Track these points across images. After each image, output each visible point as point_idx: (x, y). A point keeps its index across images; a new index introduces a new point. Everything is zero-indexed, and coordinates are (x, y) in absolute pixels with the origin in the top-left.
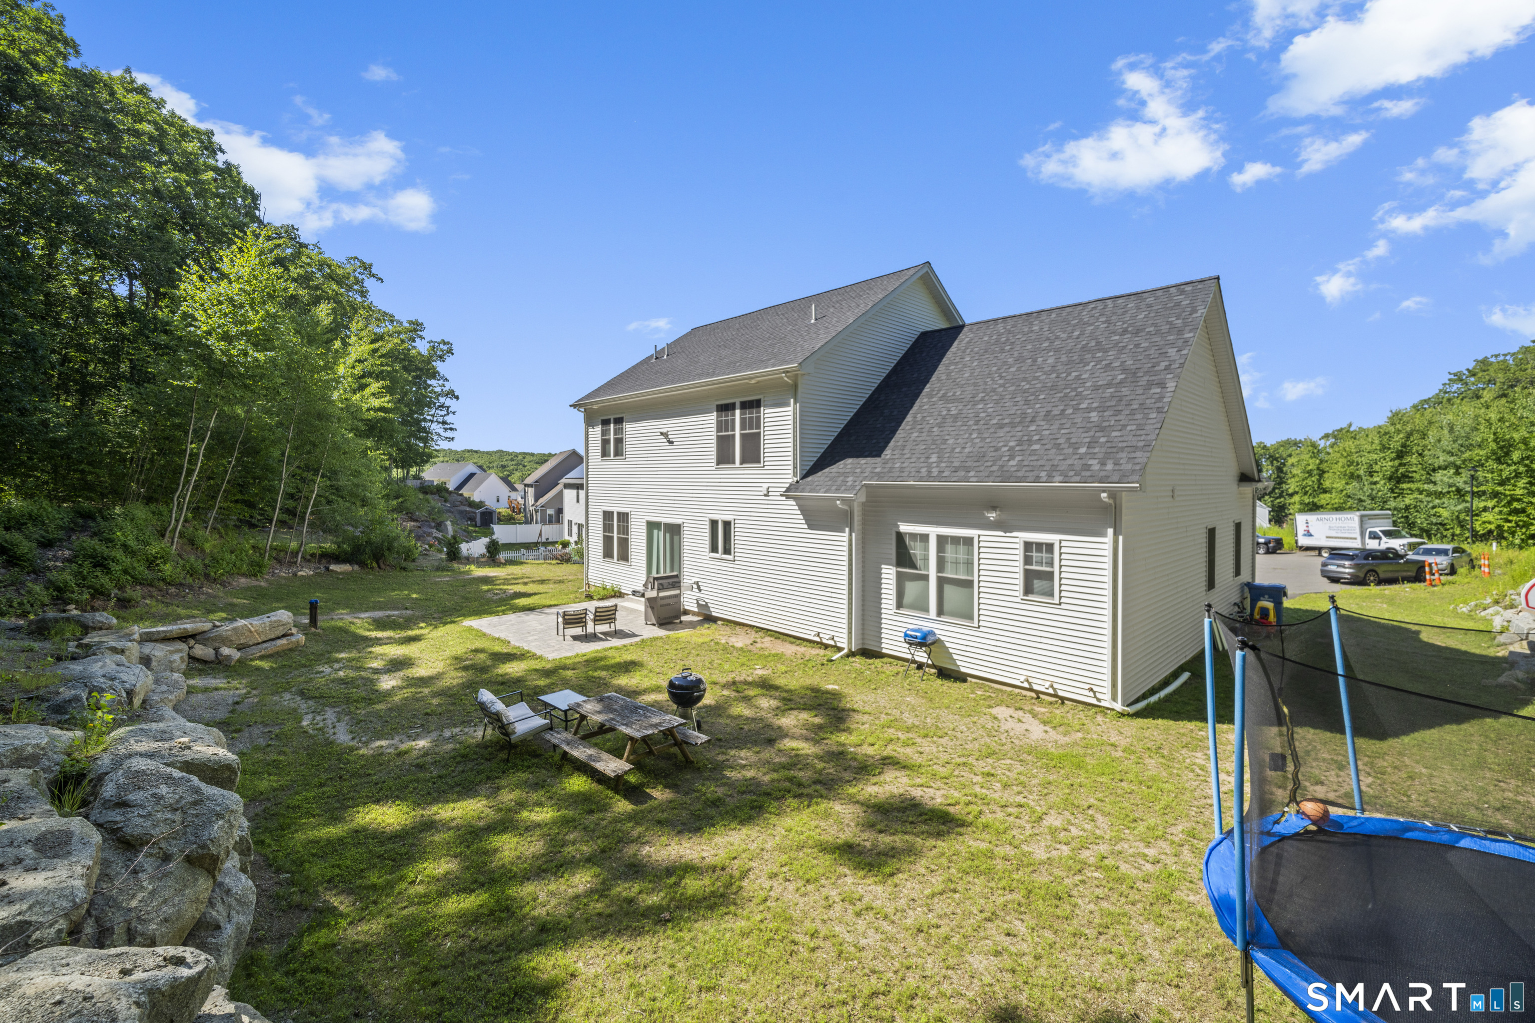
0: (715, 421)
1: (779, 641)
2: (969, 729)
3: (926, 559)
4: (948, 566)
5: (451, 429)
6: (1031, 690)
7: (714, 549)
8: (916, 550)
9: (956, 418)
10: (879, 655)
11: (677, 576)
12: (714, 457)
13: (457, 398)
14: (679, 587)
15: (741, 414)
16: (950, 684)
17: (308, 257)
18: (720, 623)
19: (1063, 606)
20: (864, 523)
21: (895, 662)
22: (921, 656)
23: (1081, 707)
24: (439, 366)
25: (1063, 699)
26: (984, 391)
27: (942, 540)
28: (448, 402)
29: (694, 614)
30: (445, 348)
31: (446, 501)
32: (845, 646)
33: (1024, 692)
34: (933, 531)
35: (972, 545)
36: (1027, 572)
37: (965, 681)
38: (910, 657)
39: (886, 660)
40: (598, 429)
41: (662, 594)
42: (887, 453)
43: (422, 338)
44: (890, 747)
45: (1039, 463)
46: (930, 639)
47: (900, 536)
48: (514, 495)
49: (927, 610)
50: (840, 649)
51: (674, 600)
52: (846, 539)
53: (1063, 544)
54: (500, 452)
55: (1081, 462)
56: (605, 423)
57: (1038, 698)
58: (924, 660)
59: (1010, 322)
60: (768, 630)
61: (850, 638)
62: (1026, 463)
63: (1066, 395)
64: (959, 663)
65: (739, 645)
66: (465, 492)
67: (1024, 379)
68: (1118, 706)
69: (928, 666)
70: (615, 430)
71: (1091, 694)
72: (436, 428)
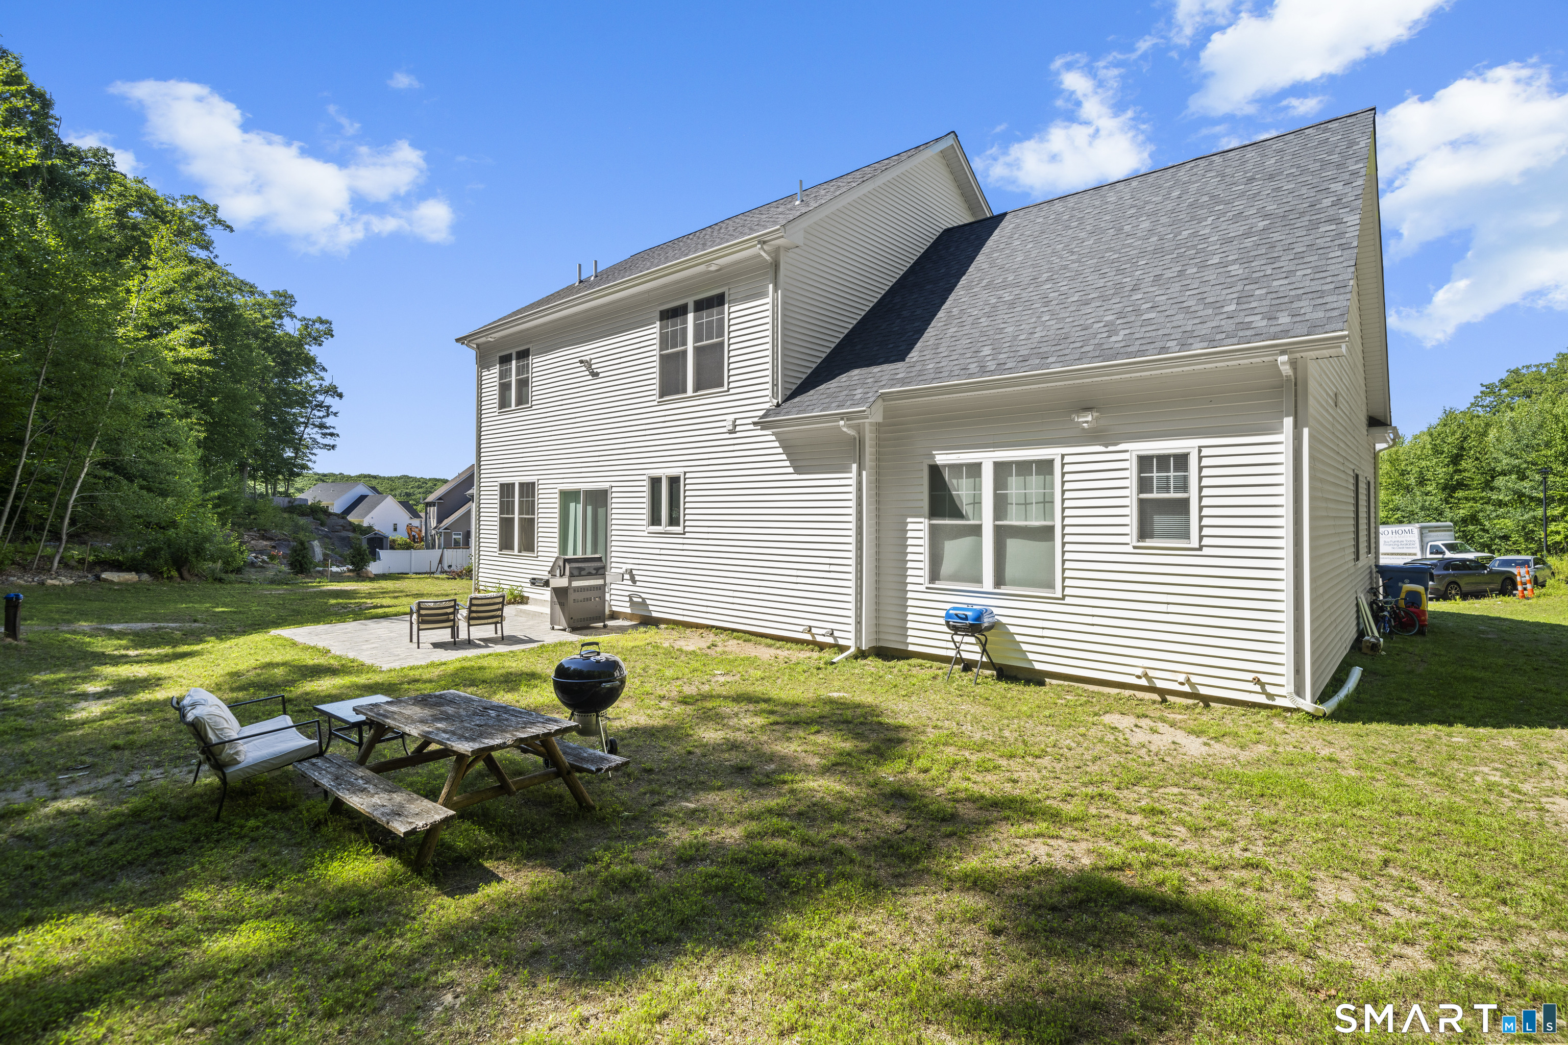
0: (657, 336)
1: (750, 645)
2: (1079, 744)
3: (977, 502)
4: (1013, 510)
5: (332, 435)
6: (1152, 689)
7: (655, 520)
8: (961, 490)
9: (1012, 304)
10: (905, 655)
11: (600, 559)
12: (656, 387)
13: (340, 396)
14: (603, 576)
15: (695, 319)
16: (1021, 688)
17: (121, 185)
18: (662, 626)
19: (1206, 551)
20: (879, 458)
21: (928, 663)
22: (971, 649)
23: (1240, 710)
24: (313, 350)
25: (1207, 701)
26: (1050, 270)
27: (1001, 468)
28: (329, 400)
29: (625, 616)
30: (322, 327)
31: (322, 524)
32: (851, 643)
33: (1140, 695)
34: (987, 458)
35: (1051, 473)
36: (1141, 502)
37: (1041, 683)
38: (952, 653)
39: (913, 661)
40: (496, 370)
41: (575, 584)
42: (914, 355)
43: (292, 316)
44: (957, 774)
45: (1160, 332)
46: (986, 621)
47: (935, 472)
48: (416, 522)
49: (979, 580)
50: (842, 649)
51: (597, 593)
52: (853, 482)
53: (1205, 452)
54: (406, 479)
55: (1230, 321)
56: (505, 360)
57: (1164, 701)
58: (977, 657)
59: (1071, 201)
60: (734, 630)
61: (858, 631)
62: (1137, 336)
63: (1180, 256)
64: (1031, 656)
65: (691, 648)
66: (352, 518)
67: (1109, 249)
68: (1307, 704)
69: (984, 666)
70: (518, 368)
71: (1258, 688)
72: (311, 433)
